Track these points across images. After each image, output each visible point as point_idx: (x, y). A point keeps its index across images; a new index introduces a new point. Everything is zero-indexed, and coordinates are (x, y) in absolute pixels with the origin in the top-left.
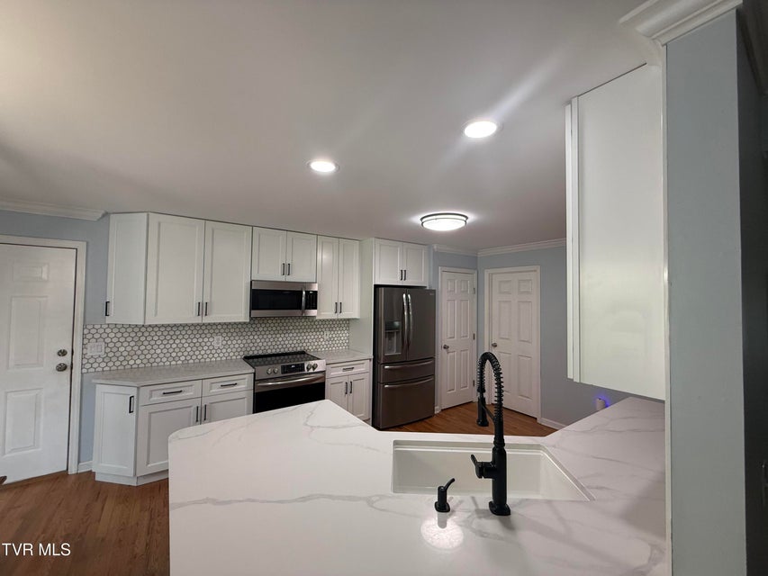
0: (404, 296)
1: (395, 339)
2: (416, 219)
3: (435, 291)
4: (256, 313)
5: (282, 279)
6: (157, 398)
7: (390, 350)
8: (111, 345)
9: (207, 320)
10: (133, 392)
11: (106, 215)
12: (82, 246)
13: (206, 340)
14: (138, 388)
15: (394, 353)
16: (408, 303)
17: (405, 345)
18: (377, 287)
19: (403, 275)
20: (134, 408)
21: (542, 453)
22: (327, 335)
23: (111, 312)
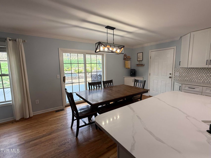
6: (187, 88)
11: (181, 37)
12: (175, 48)
14: (182, 84)
20: (181, 90)
23: (181, 64)
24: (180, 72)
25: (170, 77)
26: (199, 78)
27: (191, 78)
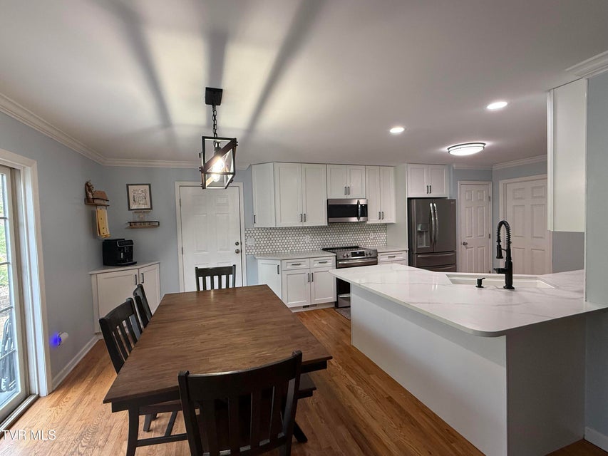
0: (431, 205)
1: (425, 236)
2: (445, 149)
3: (455, 200)
4: (332, 220)
5: (345, 197)
6: (289, 267)
7: (421, 244)
8: (257, 240)
9: (306, 224)
10: (279, 263)
11: (250, 166)
12: (241, 184)
13: (301, 238)
14: (281, 261)
15: (424, 246)
16: (434, 211)
17: (433, 242)
18: (409, 199)
19: (429, 189)
20: (280, 272)
21: (538, 281)
22: (372, 236)
23: (257, 221)
24: (256, 237)
25: (237, 252)
26: (286, 246)
27: (274, 247)
